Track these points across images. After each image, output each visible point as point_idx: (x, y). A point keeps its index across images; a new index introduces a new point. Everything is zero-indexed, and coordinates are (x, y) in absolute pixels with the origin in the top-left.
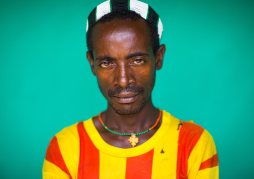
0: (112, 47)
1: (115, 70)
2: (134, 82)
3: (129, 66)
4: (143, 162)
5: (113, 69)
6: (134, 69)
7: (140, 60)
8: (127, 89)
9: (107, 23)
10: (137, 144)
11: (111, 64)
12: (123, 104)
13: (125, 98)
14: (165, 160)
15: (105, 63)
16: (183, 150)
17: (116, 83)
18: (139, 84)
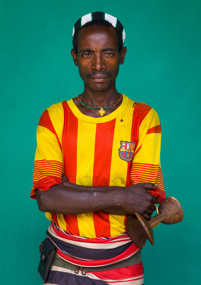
0: (92, 43)
1: (92, 59)
2: (105, 68)
3: (103, 57)
4: (108, 127)
5: (91, 59)
6: (106, 59)
7: (110, 54)
8: (100, 72)
9: (89, 28)
10: (104, 115)
11: (90, 55)
12: (97, 83)
13: (98, 79)
14: (123, 126)
15: (86, 54)
16: (136, 120)
17: (93, 67)
18: (108, 70)
